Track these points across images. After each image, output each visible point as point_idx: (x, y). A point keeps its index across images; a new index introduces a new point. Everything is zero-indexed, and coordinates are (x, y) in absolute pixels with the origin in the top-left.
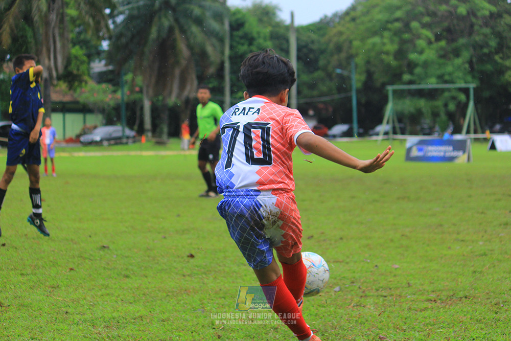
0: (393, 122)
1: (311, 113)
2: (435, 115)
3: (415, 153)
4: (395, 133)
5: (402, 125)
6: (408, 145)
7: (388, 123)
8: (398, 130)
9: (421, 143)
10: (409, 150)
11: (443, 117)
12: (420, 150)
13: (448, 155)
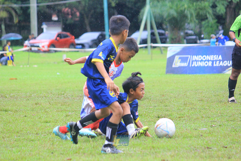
0: (152, 28)
1: (55, 18)
2: (202, 18)
3: (177, 63)
4: (154, 41)
5: (162, 31)
6: (169, 54)
7: (145, 29)
8: (158, 38)
9: (184, 51)
10: (171, 60)
11: (211, 20)
12: (183, 60)
13: (217, 64)
